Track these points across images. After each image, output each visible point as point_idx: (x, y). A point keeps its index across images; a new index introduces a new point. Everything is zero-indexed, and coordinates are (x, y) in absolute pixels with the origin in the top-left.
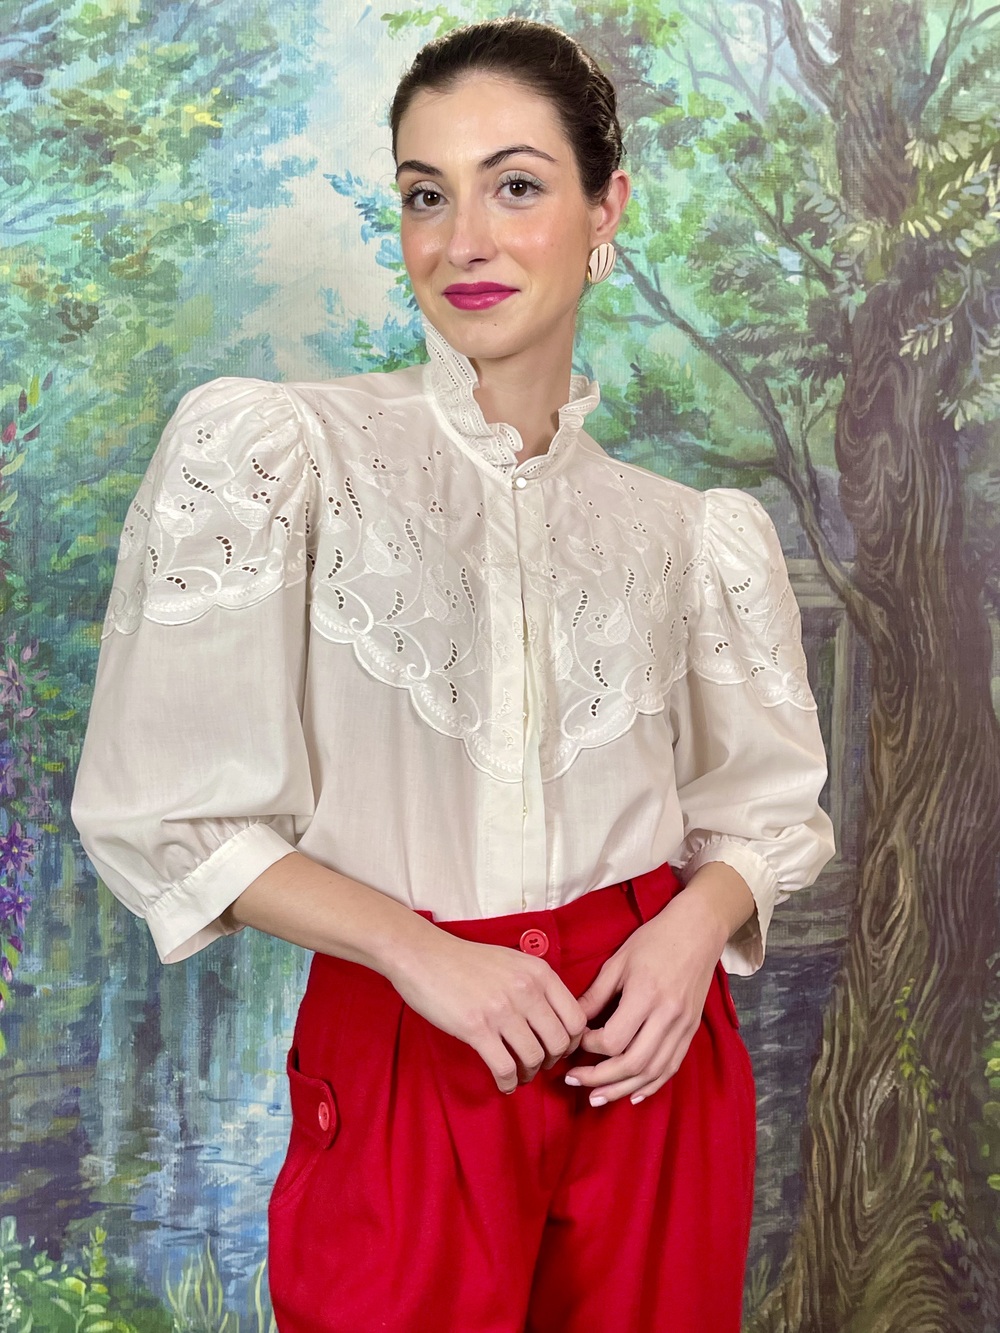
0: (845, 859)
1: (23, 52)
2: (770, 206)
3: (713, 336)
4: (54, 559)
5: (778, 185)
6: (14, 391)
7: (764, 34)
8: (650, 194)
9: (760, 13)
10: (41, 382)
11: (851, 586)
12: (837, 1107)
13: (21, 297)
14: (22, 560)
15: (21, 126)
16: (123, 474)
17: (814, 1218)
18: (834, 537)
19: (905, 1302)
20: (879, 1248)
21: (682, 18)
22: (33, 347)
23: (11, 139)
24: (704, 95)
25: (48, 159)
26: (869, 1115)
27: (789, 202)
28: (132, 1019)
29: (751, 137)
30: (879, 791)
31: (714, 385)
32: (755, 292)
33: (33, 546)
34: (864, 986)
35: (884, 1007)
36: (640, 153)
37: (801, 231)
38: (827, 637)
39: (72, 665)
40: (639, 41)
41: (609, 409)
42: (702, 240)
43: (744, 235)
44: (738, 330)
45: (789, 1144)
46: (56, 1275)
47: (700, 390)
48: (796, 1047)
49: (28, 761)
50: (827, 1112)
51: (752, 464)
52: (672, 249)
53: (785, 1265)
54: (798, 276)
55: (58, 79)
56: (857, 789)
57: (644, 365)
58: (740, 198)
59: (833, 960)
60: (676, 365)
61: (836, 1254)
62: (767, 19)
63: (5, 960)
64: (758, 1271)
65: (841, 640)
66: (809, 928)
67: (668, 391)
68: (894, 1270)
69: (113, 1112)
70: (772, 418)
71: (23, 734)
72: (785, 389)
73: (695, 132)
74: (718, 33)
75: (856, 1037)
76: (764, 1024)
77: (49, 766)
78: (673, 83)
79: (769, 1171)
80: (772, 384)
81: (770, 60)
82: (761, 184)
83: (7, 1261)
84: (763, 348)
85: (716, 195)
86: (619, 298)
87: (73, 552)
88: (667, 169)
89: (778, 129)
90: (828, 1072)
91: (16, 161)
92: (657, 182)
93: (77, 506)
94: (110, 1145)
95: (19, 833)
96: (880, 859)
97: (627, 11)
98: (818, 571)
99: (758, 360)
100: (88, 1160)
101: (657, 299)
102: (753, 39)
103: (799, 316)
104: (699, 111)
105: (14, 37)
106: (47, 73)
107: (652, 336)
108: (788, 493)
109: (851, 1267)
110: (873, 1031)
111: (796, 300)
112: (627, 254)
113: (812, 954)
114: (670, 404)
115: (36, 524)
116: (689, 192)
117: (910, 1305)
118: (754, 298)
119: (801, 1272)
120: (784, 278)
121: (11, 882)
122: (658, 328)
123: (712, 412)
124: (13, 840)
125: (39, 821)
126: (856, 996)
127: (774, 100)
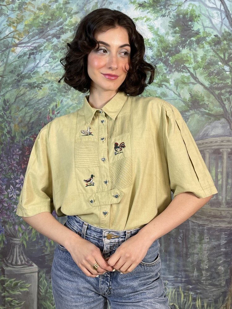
1: (56, 31)
2: (222, 56)
3: (209, 86)
5: (224, 51)
6: (54, 104)
7: (220, 16)
8: (194, 55)
9: (219, 12)
10: (60, 102)
13: (56, 84)
15: (56, 47)
21: (201, 15)
22: (59, 94)
23: (54, 50)
24: (206, 32)
25: (61, 54)
27: (227, 55)
29: (218, 40)
31: (209, 97)
32: (218, 76)
36: (191, 45)
37: (230, 61)
40: (191, 21)
41: (184, 103)
42: (206, 64)
43: (216, 63)
44: (214, 85)
45: (227, 272)
47: (206, 99)
48: (229, 249)
51: (218, 115)
52: (199, 67)
53: (226, 299)
54: (229, 72)
55: (64, 37)
57: (193, 93)
58: (215, 55)
60: (200, 93)
62: (221, 14)
64: (220, 300)
67: (198, 99)
70: (223, 105)
72: (226, 98)
73: (204, 40)
74: (210, 18)
78: (199, 30)
79: (223, 278)
80: (222, 97)
81: (222, 22)
82: (220, 51)
84: (220, 89)
85: (209, 54)
86: (186, 78)
88: (198, 49)
89: (224, 38)
91: (55, 55)
92: (195, 52)
97: (188, 14)
99: (219, 92)
101: (195, 78)
102: (218, 18)
103: (229, 81)
104: (205, 35)
105: (54, 28)
106: (61, 36)
107: (194, 87)
108: (227, 122)
111: (228, 77)
112: (188, 69)
114: (198, 102)
116: (203, 54)
118: (218, 77)
119: (230, 301)
120: (225, 73)
122: (196, 85)
123: (209, 104)
127: (223, 31)
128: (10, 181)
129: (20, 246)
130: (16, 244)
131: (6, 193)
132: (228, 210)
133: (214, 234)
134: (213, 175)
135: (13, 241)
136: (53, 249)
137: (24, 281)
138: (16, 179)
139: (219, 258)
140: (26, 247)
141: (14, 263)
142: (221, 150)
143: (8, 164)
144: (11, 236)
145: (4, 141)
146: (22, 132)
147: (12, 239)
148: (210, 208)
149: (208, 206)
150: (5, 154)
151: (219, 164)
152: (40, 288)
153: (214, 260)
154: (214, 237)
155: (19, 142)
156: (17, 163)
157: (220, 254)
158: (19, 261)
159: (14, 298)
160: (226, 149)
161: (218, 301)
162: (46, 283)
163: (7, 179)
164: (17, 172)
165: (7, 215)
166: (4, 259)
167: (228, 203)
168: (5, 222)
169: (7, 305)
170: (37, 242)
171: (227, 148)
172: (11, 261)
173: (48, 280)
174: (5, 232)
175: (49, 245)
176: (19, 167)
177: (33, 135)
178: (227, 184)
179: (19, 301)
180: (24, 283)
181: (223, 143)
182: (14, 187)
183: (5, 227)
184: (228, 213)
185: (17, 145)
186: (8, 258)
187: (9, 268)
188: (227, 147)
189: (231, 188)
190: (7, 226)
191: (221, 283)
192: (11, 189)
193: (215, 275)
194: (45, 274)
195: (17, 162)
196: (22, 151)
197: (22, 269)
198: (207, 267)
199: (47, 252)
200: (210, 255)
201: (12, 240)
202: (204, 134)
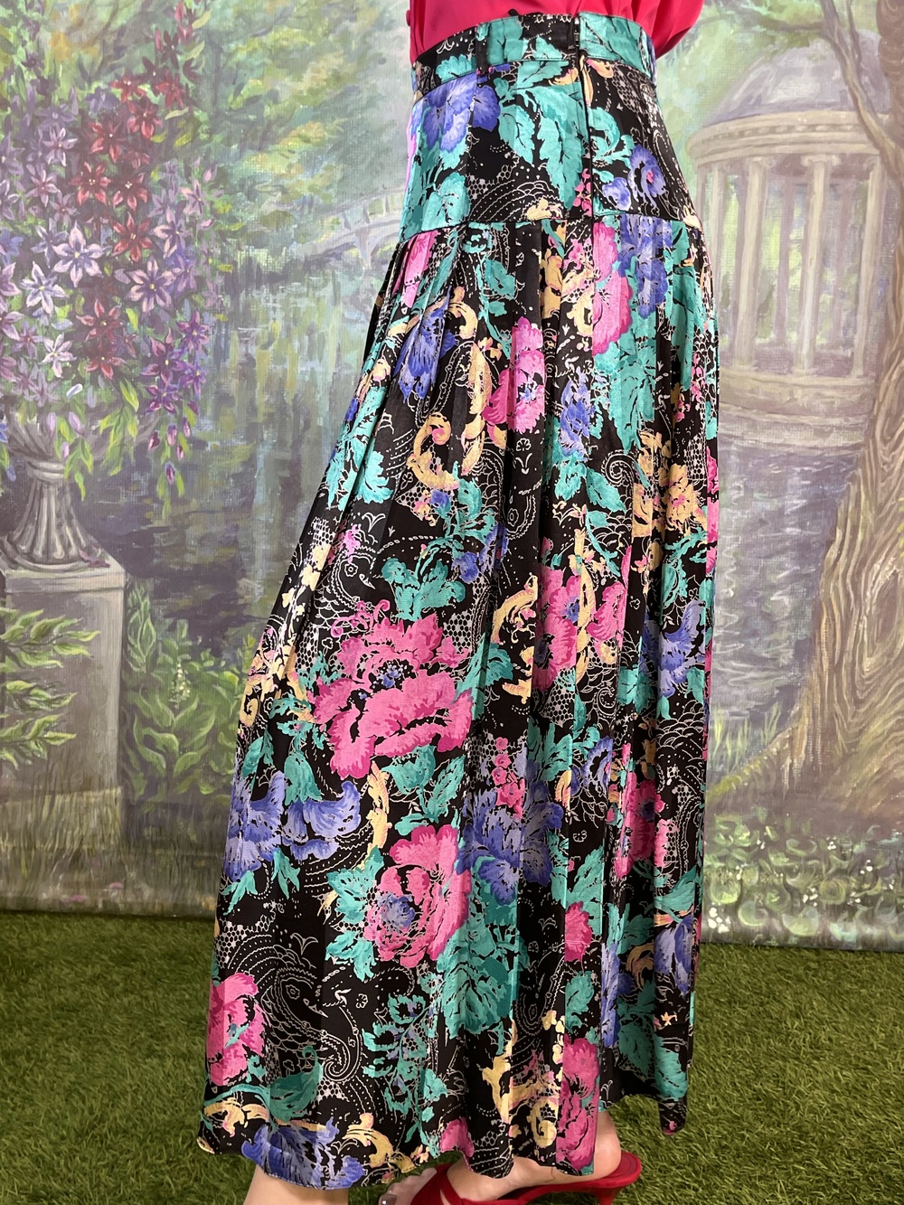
0: (866, 375)
4: (230, 99)
11: (884, 134)
12: (845, 585)
14: (207, 97)
16: (286, 29)
17: (820, 677)
18: (872, 92)
19: (893, 750)
20: (873, 705)
26: (872, 593)
28: (280, 473)
30: (898, 318)
33: (215, 88)
34: (874, 485)
35: (889, 505)
38: (861, 179)
39: (242, 186)
45: (803, 614)
46: (216, 668)
48: (813, 532)
49: (207, 262)
50: (836, 589)
51: (805, 28)
53: (793, 713)
56: (881, 314)
59: (850, 461)
61: (837, 708)
63: (185, 420)
64: (770, 715)
65: (873, 183)
66: (831, 432)
68: (885, 722)
69: (263, 547)
71: (204, 241)
75: (865, 527)
76: (788, 511)
77: (222, 267)
79: (785, 635)
83: (181, 652)
87: (245, 92)
90: (839, 556)
93: (250, 54)
94: (260, 572)
95: (198, 320)
96: (895, 377)
98: (857, 122)
100: (243, 582)
108: (832, 52)
109: (849, 719)
110: (879, 523)
113: (832, 454)
115: (218, 69)
117: (897, 752)
119: (807, 720)
121: (191, 358)
124: (194, 325)
125: (214, 311)
126: (867, 493)
128: (33, 249)
129: (62, 491)
130: (49, 484)
131: (17, 291)
132: (816, 387)
133: (764, 471)
134: (773, 250)
135: (37, 472)
136: (181, 510)
137: (76, 621)
138: (52, 239)
139: (775, 561)
140: (83, 494)
141: (39, 553)
142: (806, 161)
143: (27, 182)
144: (29, 452)
145: (13, 93)
146: (80, 66)
147: (35, 462)
148: (753, 375)
149: (746, 367)
150: (16, 142)
151: (797, 212)
152: (132, 646)
153: (756, 568)
154: (762, 483)
155: (70, 102)
156: (60, 183)
157: (779, 546)
158: (59, 547)
159: (38, 679)
160: (824, 158)
161: (763, 718)
162: (154, 633)
163: (21, 239)
164: (57, 216)
165: (18, 374)
166: (5, 539)
167: (818, 360)
168: (11, 401)
169: (12, 706)
170: (126, 481)
171: (828, 154)
172: (29, 543)
173: (160, 623)
174: (11, 439)
175: (168, 493)
176: (68, 196)
177: (121, 80)
178: (820, 286)
179: (55, 693)
180: (72, 627)
181: (814, 134)
182: (47, 272)
183: (9, 418)
184: (819, 394)
185: (59, 111)
186: (17, 535)
187: (22, 573)
188: (827, 148)
189: (833, 302)
190: (17, 414)
191: (779, 654)
192: (34, 277)
193: (759, 623)
194: (151, 599)
195: (59, 178)
196: (80, 137)
197: (67, 574)
198: (732, 593)
199: (160, 518)
200: (746, 547)
201: (35, 468)
202: (749, 98)
